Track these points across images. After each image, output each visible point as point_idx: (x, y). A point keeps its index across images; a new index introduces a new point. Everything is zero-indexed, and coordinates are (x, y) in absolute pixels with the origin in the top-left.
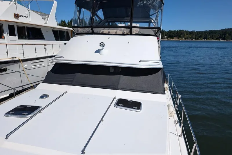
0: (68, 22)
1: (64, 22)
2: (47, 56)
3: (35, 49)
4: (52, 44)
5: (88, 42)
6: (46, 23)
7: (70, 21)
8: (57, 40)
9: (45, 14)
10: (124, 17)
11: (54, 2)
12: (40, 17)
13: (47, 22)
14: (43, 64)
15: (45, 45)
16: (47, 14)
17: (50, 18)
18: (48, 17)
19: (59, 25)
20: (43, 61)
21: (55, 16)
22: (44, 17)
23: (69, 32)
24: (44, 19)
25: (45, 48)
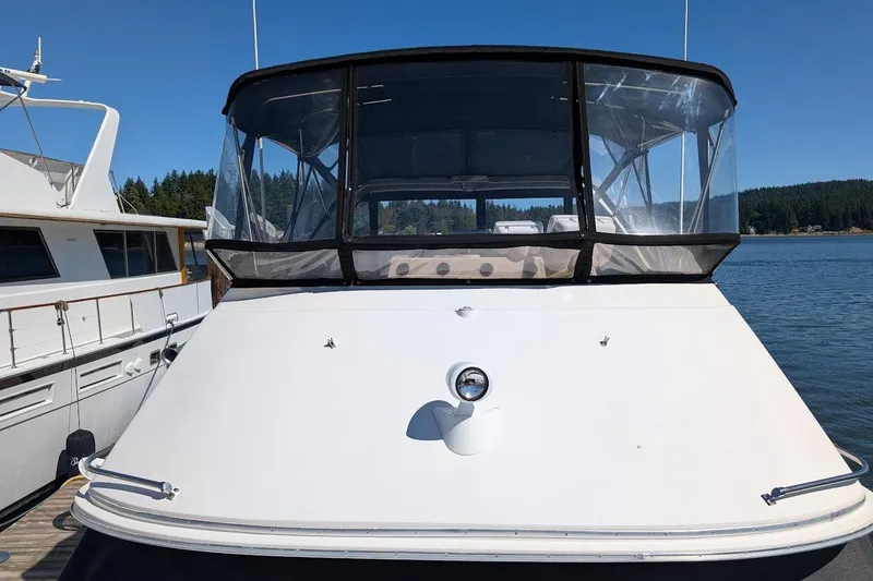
0: (156, 188)
1: (140, 185)
2: (69, 356)
3: (11, 331)
4: (97, 298)
5: (330, 344)
6: (67, 204)
7: (164, 184)
8: (115, 272)
9: (63, 167)
10: (449, 177)
11: (105, 112)
12: (41, 179)
13: (73, 201)
14: (48, 400)
15: (61, 306)
16: (73, 166)
17: (84, 179)
18: (79, 174)
19: (126, 209)
20: (49, 387)
21: (111, 172)
22: (56, 176)
23: (169, 236)
24: (59, 186)
25: (60, 322)
